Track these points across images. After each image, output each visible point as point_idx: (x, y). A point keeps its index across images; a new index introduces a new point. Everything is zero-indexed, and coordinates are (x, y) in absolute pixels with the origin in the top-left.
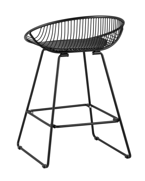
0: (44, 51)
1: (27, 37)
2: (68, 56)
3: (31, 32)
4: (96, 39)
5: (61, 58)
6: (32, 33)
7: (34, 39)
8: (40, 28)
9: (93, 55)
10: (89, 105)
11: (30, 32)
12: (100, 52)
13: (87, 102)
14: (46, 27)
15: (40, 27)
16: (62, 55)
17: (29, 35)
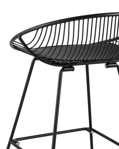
0: (36, 61)
1: (14, 43)
2: (73, 70)
3: (21, 36)
4: (103, 44)
5: (64, 73)
6: (23, 37)
7: (25, 46)
8: (36, 30)
9: (106, 68)
10: (90, 129)
11: (19, 36)
12: (116, 63)
13: (88, 126)
14: (45, 29)
15: (36, 28)
16: (65, 69)
17: (17, 40)
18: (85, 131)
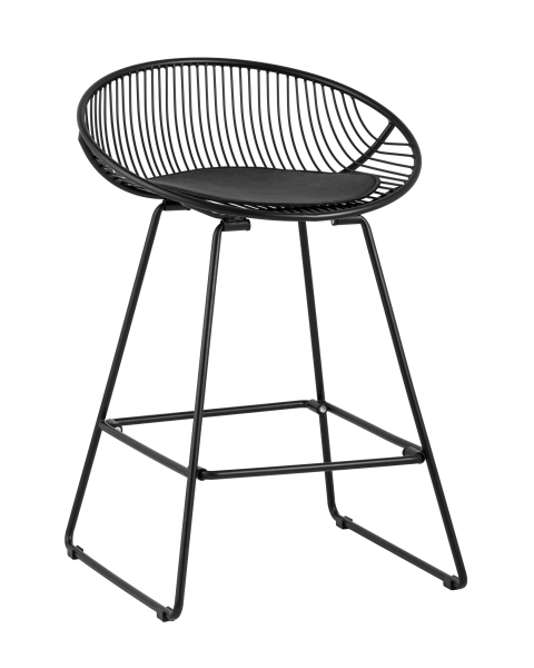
18: (306, 410)
